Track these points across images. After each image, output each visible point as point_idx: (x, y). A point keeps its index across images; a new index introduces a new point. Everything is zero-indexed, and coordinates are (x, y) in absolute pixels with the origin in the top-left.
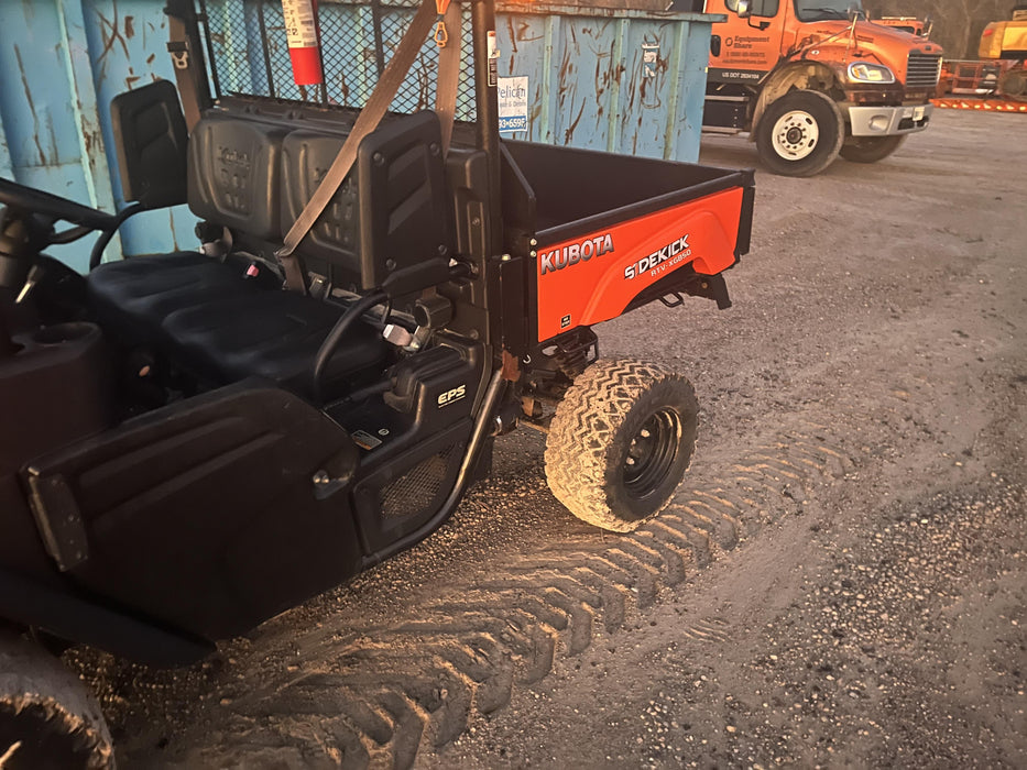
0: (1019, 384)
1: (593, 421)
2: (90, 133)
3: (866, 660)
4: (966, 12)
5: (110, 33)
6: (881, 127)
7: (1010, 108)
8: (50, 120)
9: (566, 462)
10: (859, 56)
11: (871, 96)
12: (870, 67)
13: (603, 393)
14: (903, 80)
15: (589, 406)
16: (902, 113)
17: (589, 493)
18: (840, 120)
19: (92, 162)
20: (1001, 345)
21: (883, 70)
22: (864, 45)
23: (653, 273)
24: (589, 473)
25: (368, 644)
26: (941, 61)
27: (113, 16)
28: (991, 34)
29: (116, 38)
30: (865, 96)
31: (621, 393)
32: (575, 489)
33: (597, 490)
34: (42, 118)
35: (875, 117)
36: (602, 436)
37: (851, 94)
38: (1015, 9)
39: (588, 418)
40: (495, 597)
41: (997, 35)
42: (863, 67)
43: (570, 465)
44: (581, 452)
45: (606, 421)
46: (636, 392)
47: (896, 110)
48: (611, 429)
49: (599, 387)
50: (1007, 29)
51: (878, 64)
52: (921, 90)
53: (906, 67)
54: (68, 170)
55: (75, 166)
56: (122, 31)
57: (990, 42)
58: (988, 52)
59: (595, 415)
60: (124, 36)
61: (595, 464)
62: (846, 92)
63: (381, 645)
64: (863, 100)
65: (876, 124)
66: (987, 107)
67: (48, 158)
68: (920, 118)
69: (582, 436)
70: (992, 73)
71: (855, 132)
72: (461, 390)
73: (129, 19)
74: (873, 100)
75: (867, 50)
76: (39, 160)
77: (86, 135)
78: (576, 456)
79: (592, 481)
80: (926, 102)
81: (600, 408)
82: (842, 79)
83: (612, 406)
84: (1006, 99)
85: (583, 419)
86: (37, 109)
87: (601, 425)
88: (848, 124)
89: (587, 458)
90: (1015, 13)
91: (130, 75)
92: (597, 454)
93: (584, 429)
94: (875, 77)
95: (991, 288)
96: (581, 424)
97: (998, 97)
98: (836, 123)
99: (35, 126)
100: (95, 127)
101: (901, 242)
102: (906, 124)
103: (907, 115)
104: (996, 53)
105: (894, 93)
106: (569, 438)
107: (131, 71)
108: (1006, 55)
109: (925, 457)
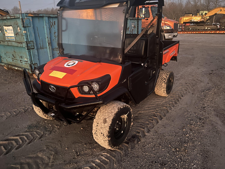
0: (211, 74)
1: (164, 79)
2: (49, 43)
3: (209, 106)
4: (173, 15)
5: (52, 24)
6: (170, 37)
7: (186, 33)
8: (42, 40)
9: (159, 85)
10: (165, 24)
11: (168, 31)
12: (168, 26)
13: (164, 74)
14: (173, 28)
15: (162, 77)
16: (173, 34)
17: (164, 90)
18: (163, 36)
19: (49, 48)
20: (205, 69)
21: (170, 27)
22: (166, 22)
23: (172, 55)
24: (164, 86)
25: (141, 112)
26: (179, 25)
27: (52, 21)
28: (181, 19)
29: (53, 25)
30: (167, 31)
31: (167, 74)
32: (161, 89)
33: (165, 89)
34: (41, 40)
35: (169, 35)
36: (165, 80)
37: (165, 31)
38: (185, 14)
39: (163, 78)
40: (154, 105)
41: (182, 19)
42: (166, 26)
43: (160, 86)
44: (162, 83)
45: (166, 78)
46: (169, 74)
47: (172, 34)
48: (167, 79)
49: (163, 74)
50: (184, 18)
51: (169, 26)
52: (176, 30)
53: (173, 26)
54: (45, 49)
55: (46, 49)
56: (53, 24)
57: (181, 21)
58: (181, 22)
59: (164, 78)
60: (54, 25)
61: (165, 85)
62: (164, 31)
63: (142, 112)
64: (167, 32)
65: (169, 36)
66: (182, 33)
67: (42, 47)
68: (176, 35)
69: (162, 81)
70: (181, 26)
71: (166, 38)
72: (155, 71)
73: (54, 22)
74: (169, 32)
75: (166, 23)
76: (40, 48)
77: (48, 43)
78: (161, 84)
79: (164, 88)
80: (177, 32)
81: (164, 76)
82: (163, 29)
83: (166, 76)
84: (185, 31)
85: (162, 78)
86: (40, 38)
87: (165, 79)
88: (165, 37)
89: (163, 84)
90: (185, 15)
91: (55, 32)
92: (165, 83)
93: (162, 80)
94: (168, 28)
95: (199, 62)
96: (162, 79)
97: (183, 31)
98: (163, 37)
99: (40, 42)
100: (50, 42)
101: (181, 56)
102: (174, 36)
103: (174, 35)
104: (182, 23)
105: (172, 31)
106: (160, 82)
107: (55, 31)
108: (184, 23)
109: (202, 84)
